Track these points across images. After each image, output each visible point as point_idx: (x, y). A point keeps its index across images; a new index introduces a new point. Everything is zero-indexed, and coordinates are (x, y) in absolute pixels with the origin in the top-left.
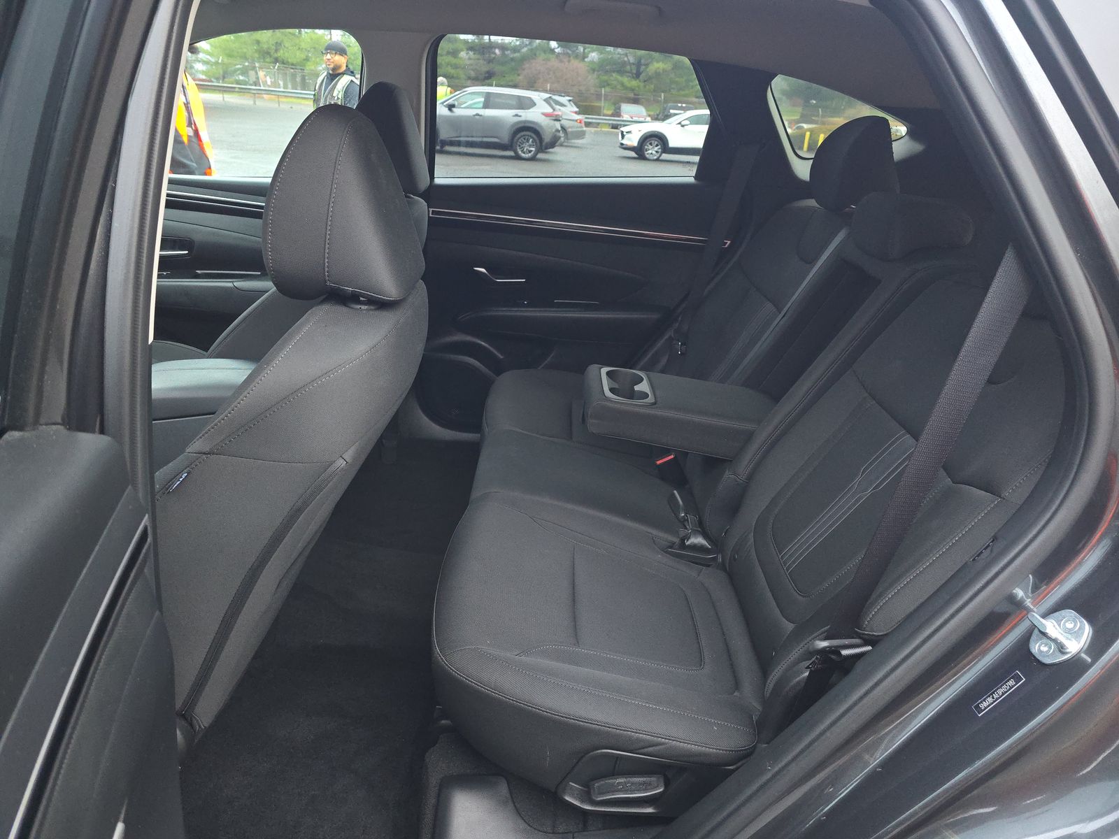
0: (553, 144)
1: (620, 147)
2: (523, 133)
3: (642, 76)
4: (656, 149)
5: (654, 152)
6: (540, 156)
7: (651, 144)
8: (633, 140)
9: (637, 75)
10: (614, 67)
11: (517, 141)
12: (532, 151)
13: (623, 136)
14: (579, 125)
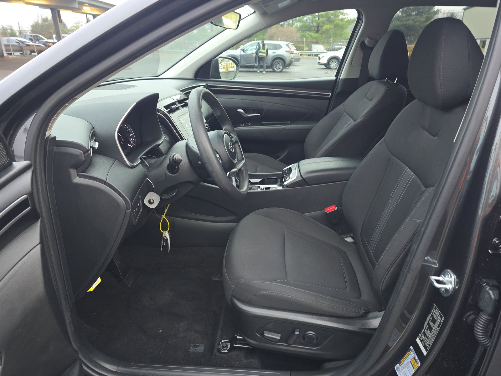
0: (290, 65)
1: (318, 64)
2: (276, 60)
3: (320, 32)
4: (335, 64)
5: (334, 65)
6: (284, 70)
7: (333, 62)
8: (324, 60)
9: (318, 31)
10: (306, 28)
11: (274, 64)
12: (280, 68)
13: (319, 59)
14: (298, 55)
